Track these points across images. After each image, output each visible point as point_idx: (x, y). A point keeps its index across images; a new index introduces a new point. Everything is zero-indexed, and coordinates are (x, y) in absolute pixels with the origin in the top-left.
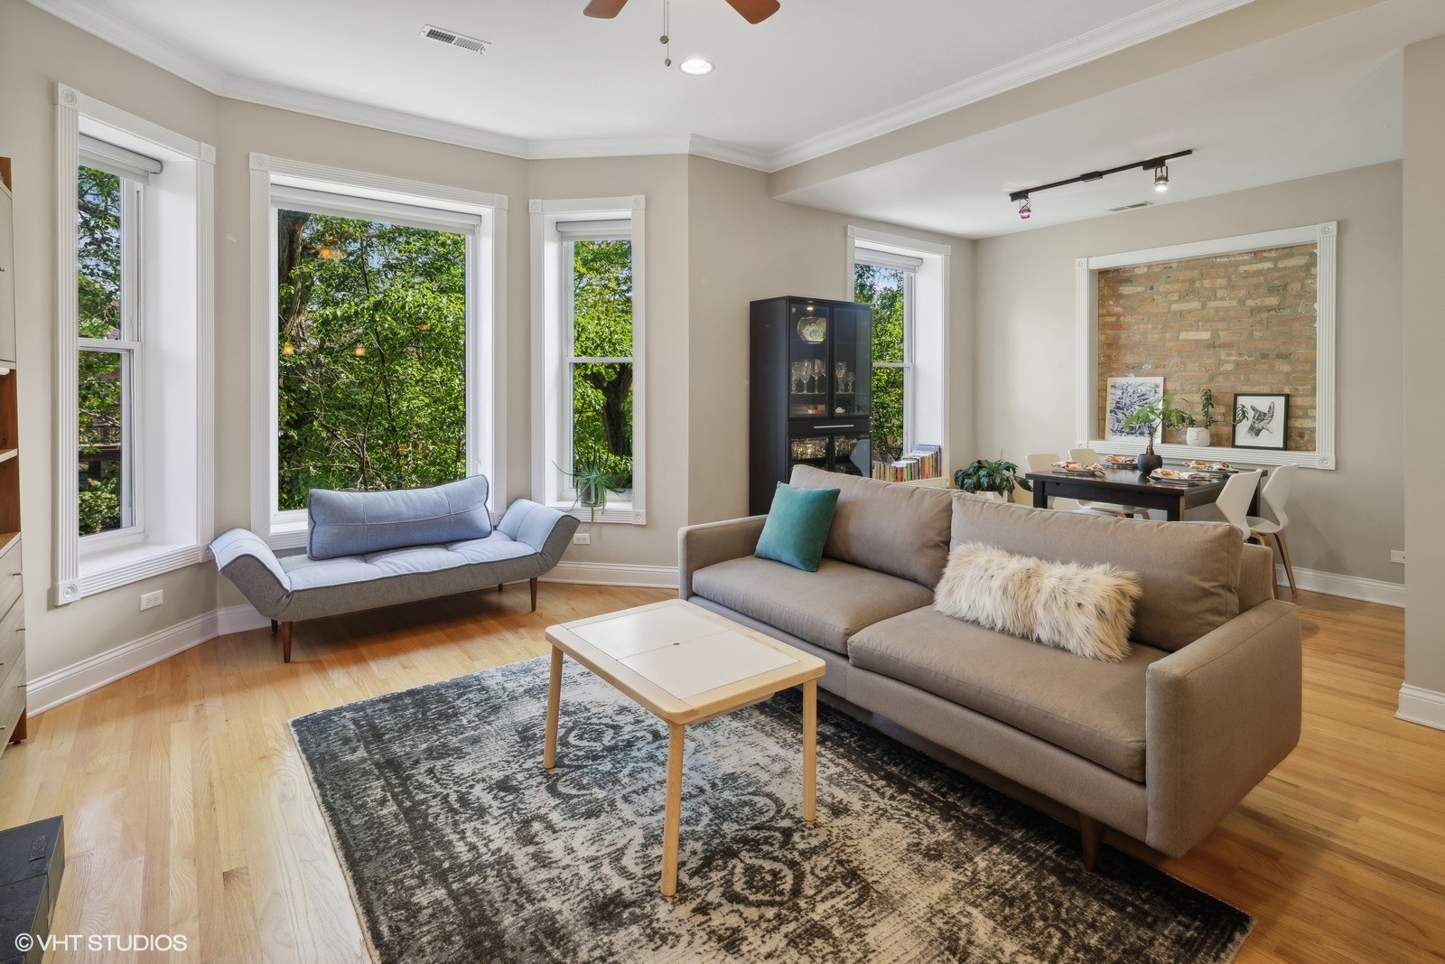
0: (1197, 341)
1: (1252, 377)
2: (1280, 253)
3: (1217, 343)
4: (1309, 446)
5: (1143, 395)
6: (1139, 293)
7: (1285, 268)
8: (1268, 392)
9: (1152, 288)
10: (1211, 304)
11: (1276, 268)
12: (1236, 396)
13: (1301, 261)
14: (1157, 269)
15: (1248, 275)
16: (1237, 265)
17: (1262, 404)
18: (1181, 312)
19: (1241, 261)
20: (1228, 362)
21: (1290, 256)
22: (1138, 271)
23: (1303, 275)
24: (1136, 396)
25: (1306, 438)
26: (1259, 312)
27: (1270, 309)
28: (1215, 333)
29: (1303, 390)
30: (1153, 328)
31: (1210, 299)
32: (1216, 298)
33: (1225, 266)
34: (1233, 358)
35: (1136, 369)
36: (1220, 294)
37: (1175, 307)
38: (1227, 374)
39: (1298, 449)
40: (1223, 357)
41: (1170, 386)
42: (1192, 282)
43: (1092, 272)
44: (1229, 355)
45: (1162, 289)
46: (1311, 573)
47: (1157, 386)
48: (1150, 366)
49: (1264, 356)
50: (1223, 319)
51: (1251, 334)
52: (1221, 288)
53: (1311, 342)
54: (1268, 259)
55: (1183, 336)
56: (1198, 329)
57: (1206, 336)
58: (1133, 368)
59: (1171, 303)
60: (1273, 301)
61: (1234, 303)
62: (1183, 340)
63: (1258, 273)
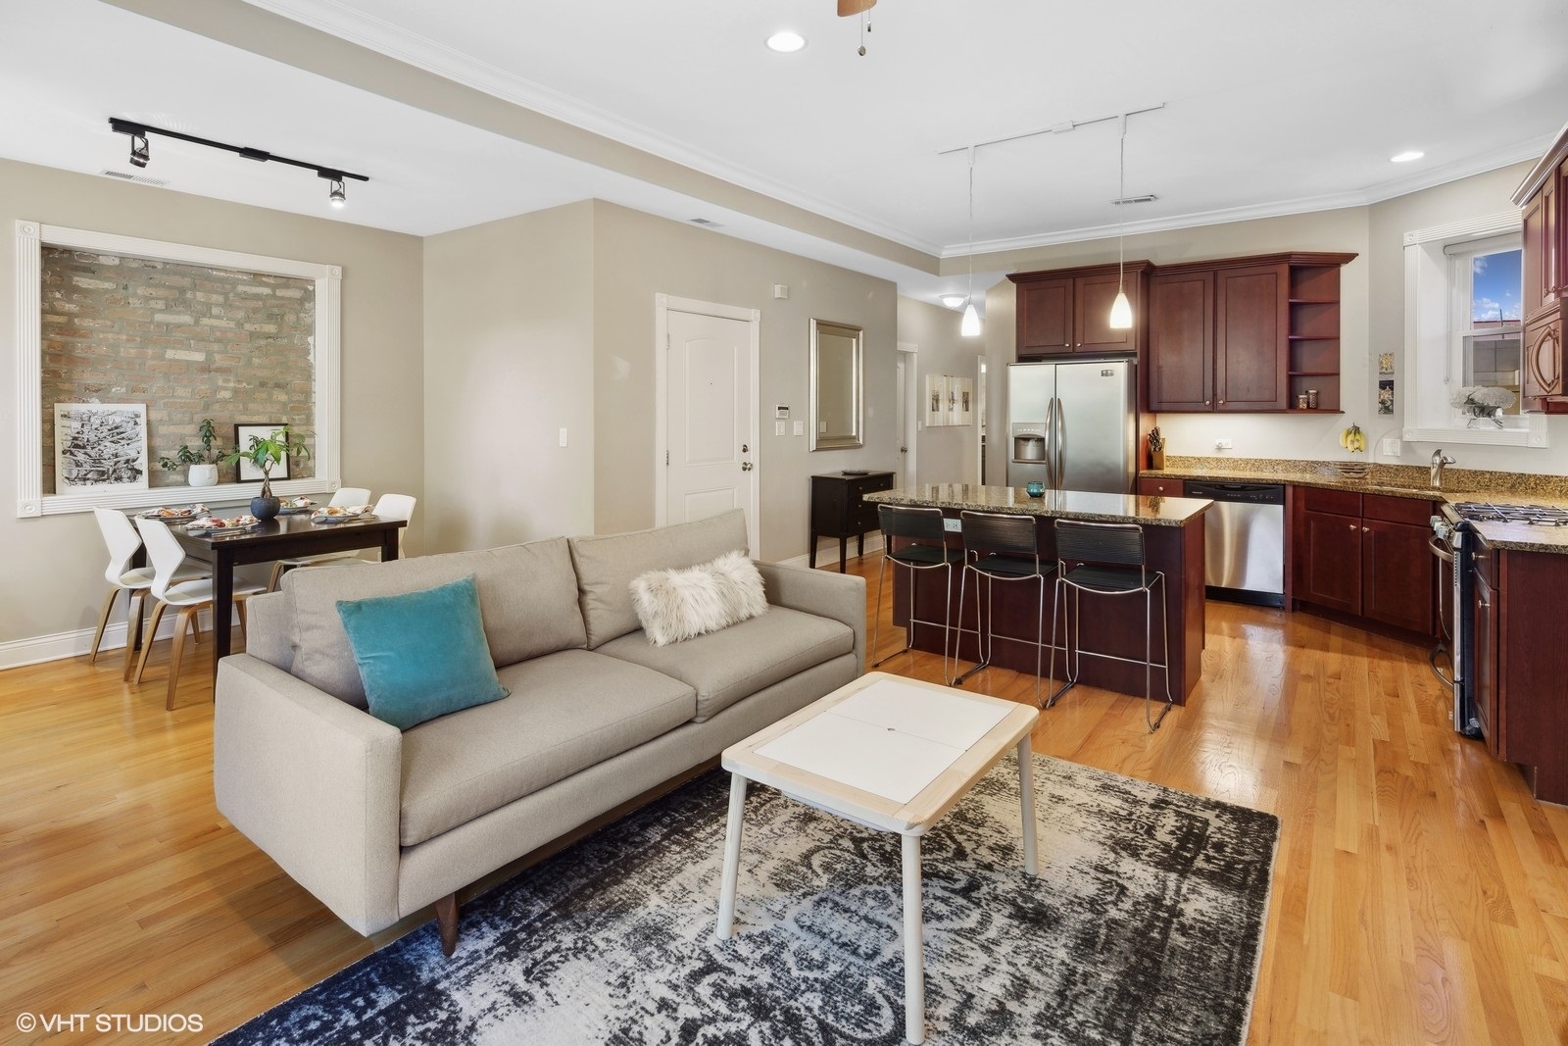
0: (189, 363)
1: (252, 406)
2: (279, 281)
3: (213, 367)
4: (310, 473)
5: (116, 428)
6: (106, 291)
7: (282, 298)
8: (267, 422)
9: (126, 288)
10: (205, 321)
11: (274, 296)
12: (237, 426)
13: (294, 293)
14: (134, 265)
15: (246, 297)
16: (235, 283)
17: (264, 433)
18: (168, 325)
19: (239, 279)
20: (226, 389)
21: (286, 286)
22: (102, 260)
23: (299, 308)
24: (105, 429)
25: (301, 466)
26: (258, 337)
27: (268, 336)
28: (209, 355)
29: (299, 419)
30: (128, 340)
31: (204, 316)
32: (211, 316)
33: (221, 280)
34: (232, 385)
35: (101, 392)
36: (215, 311)
37: (159, 317)
38: (225, 401)
39: (296, 478)
40: (220, 383)
41: (154, 416)
42: (182, 291)
44: (227, 381)
45: (140, 291)
47: (137, 416)
48: (124, 390)
49: (263, 384)
50: (219, 341)
51: (249, 361)
52: (217, 305)
53: (308, 374)
54: (267, 285)
55: (170, 354)
56: (189, 348)
57: (199, 357)
58: (97, 391)
59: (154, 311)
60: (271, 328)
61: (232, 324)
62: (170, 360)
63: (257, 297)
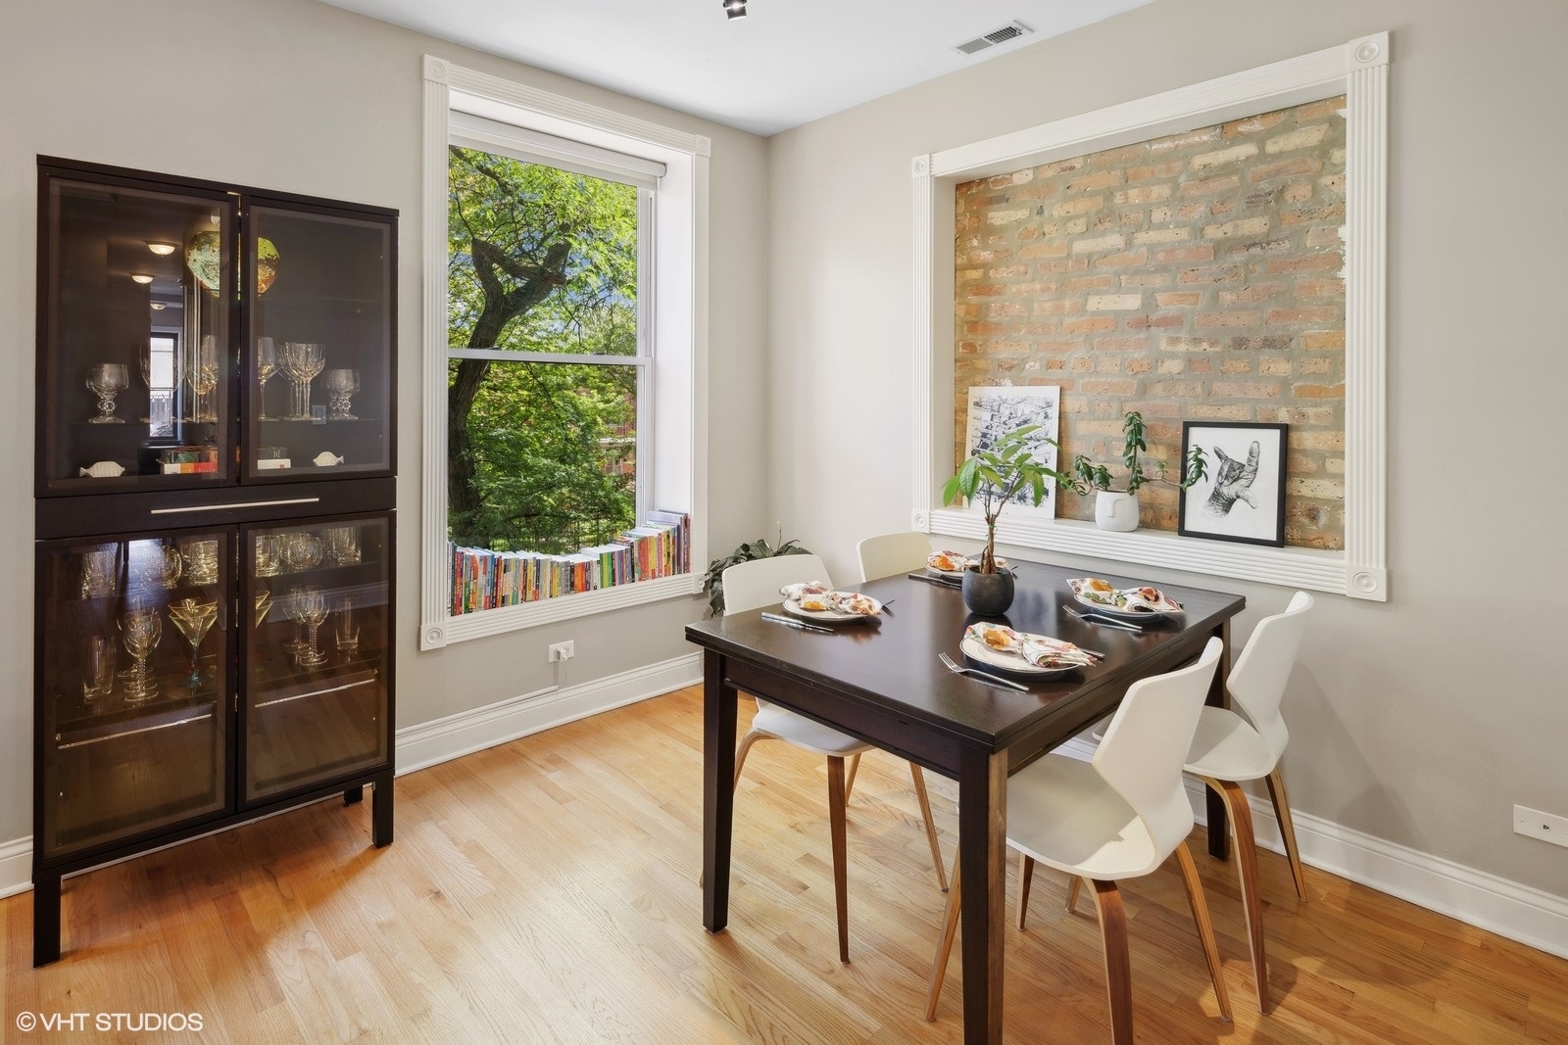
0: (1118, 314)
1: (1218, 387)
2: (1272, 121)
3: (1153, 317)
4: (1330, 540)
5: (1025, 422)
6: (1019, 222)
7: (1280, 155)
8: (1247, 418)
9: (1040, 212)
10: (1142, 238)
11: (1262, 156)
12: (1187, 426)
13: (1310, 136)
14: (1050, 173)
15: (1208, 175)
16: (1187, 155)
17: (1237, 444)
18: (1089, 256)
19: (1192, 146)
20: (1173, 356)
21: (1290, 128)
22: (1018, 180)
23: (1316, 165)
24: (1013, 423)
25: (1323, 520)
26: (1231, 249)
27: (1250, 243)
28: (1149, 302)
29: (1317, 416)
30: (1043, 290)
31: (1139, 228)
32: (1151, 226)
33: (1166, 158)
34: (1182, 347)
35: (1012, 370)
36: (1158, 216)
37: (1080, 246)
38: (1171, 380)
39: (1305, 543)
40: (1164, 346)
41: (1071, 405)
42: (1109, 194)
43: (939, 181)
44: (1174, 341)
45: (1057, 211)
46: (1335, 832)
47: (1049, 405)
48: (1038, 366)
49: (1240, 343)
50: (1163, 269)
51: (1215, 297)
52: (1159, 205)
53: (1337, 319)
54: (1247, 138)
55: (1094, 303)
56: (1119, 290)
57: (1132, 302)
58: (1010, 368)
59: (1072, 238)
60: (1256, 226)
61: (1184, 234)
62: (1093, 313)
63: (1228, 168)
